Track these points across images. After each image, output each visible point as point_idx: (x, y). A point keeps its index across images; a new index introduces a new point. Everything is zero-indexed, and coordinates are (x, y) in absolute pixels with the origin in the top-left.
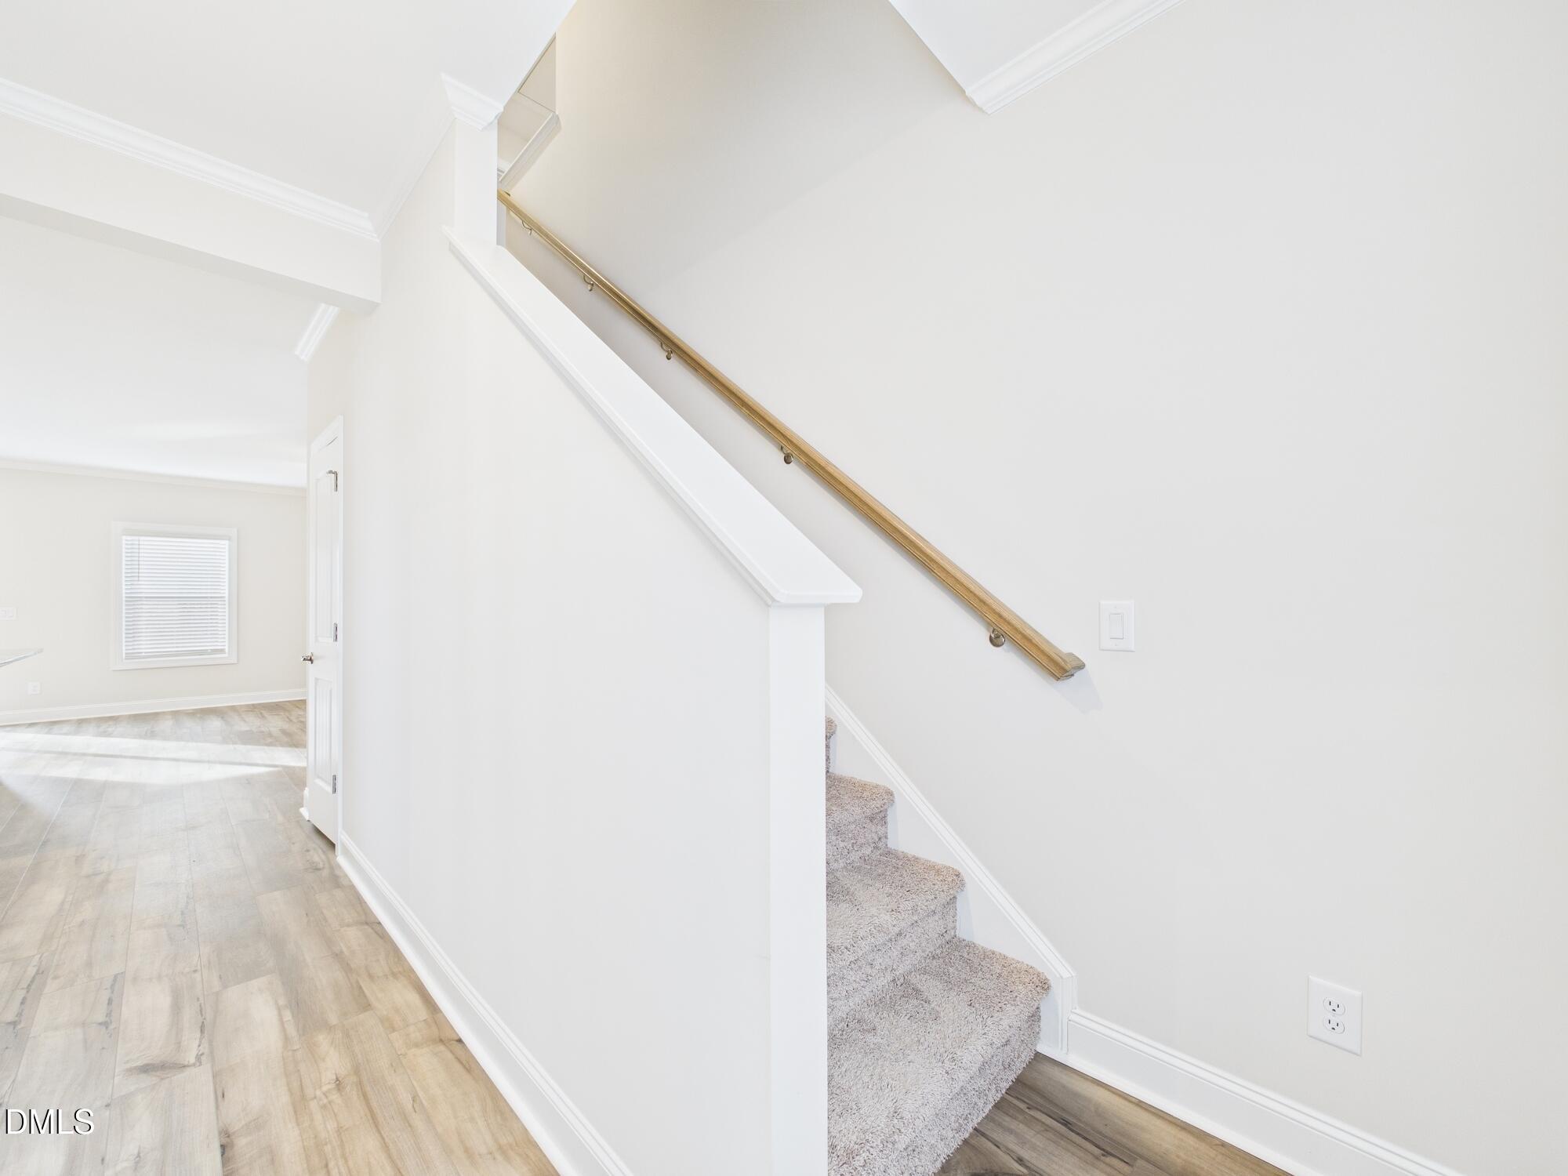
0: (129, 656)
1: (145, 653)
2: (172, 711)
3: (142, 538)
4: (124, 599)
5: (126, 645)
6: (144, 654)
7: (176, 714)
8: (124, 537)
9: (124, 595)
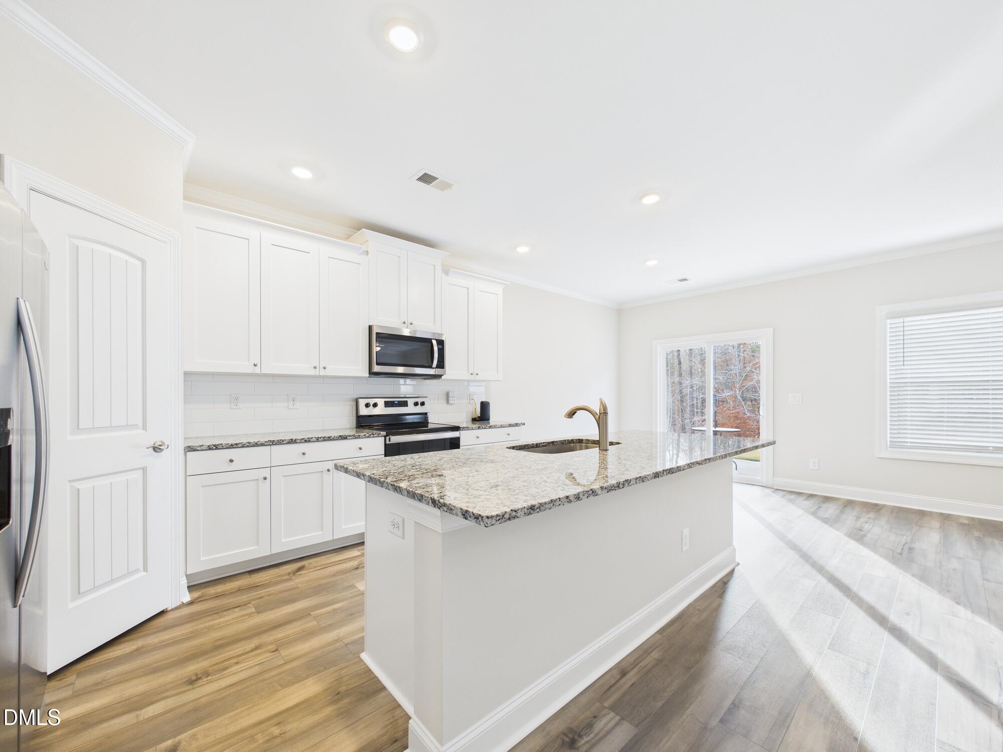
0: (894, 445)
1: (911, 442)
2: (941, 514)
3: (906, 319)
4: (889, 385)
5: (891, 429)
6: (909, 444)
7: (945, 518)
8: (889, 321)
9: (889, 381)
